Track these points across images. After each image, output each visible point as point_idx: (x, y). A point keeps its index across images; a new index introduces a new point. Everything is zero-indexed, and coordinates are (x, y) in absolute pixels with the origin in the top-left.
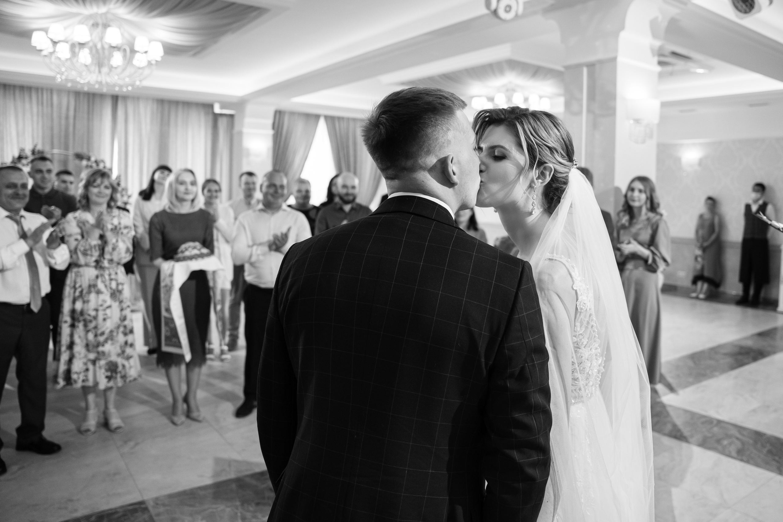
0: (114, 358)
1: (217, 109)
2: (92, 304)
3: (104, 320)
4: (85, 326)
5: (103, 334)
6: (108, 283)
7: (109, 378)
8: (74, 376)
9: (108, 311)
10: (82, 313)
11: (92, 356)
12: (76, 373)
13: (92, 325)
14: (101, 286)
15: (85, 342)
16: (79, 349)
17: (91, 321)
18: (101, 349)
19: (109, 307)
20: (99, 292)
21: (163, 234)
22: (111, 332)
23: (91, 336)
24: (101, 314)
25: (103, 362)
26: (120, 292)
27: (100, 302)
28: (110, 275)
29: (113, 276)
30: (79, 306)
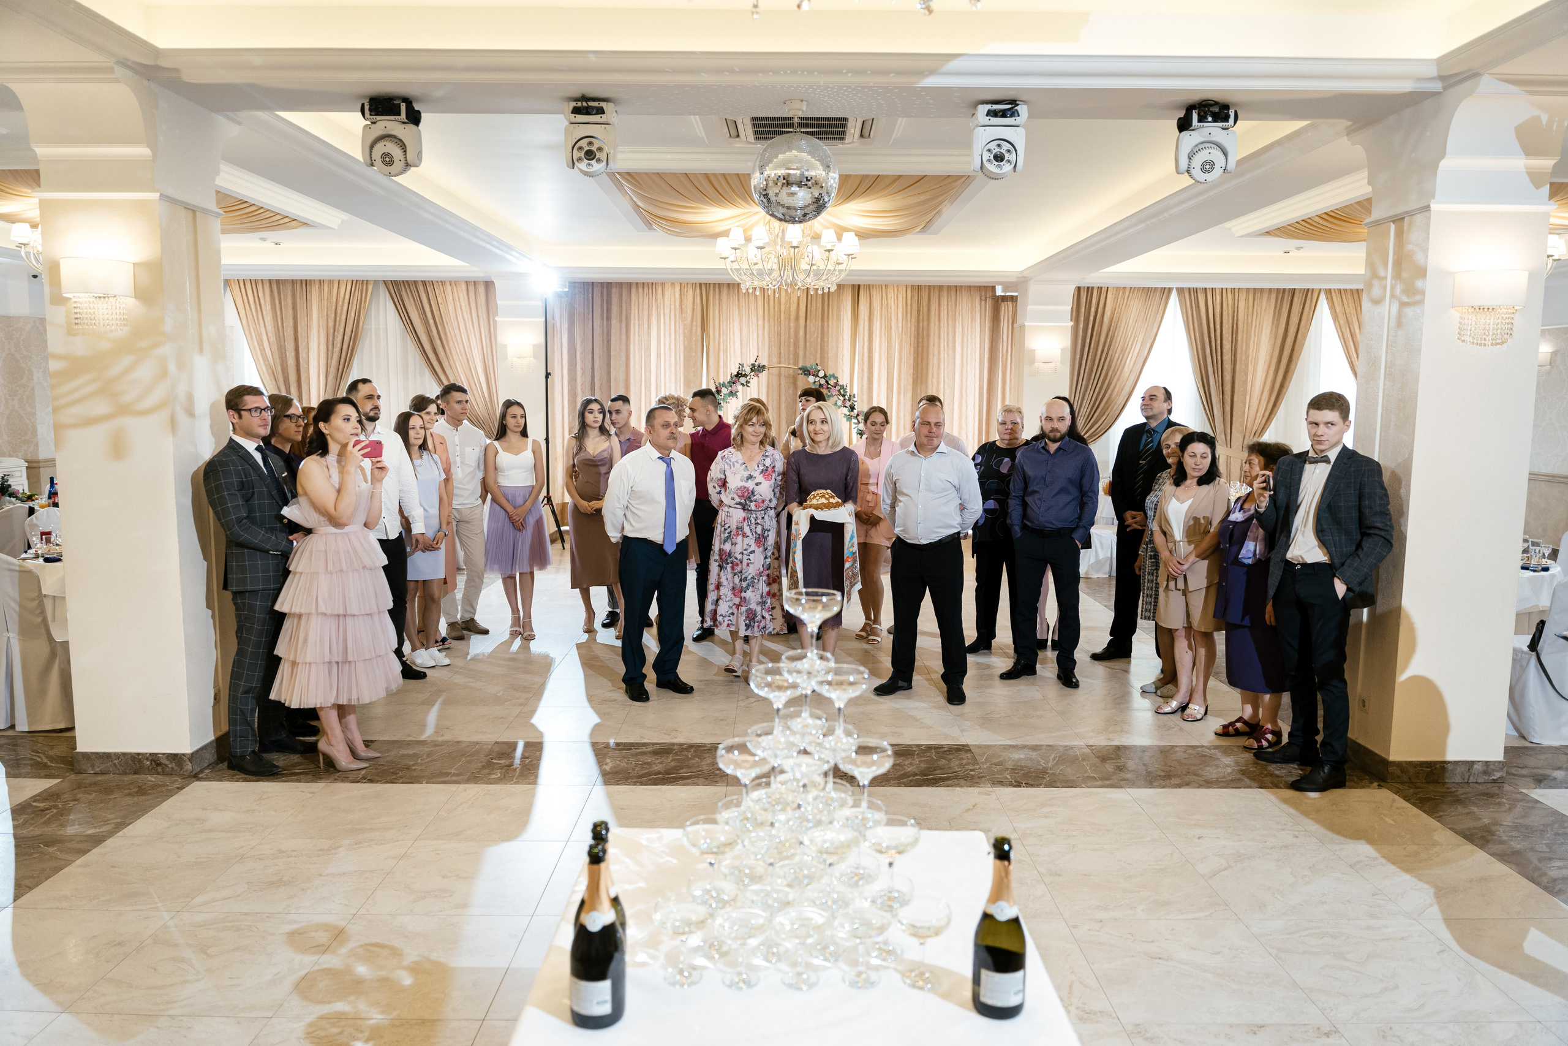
0: (753, 606)
1: (999, 292)
2: (738, 548)
3: (748, 565)
4: (732, 568)
5: (746, 579)
6: (753, 527)
7: (748, 626)
8: (720, 619)
9: (752, 556)
10: (730, 555)
11: (737, 601)
12: (721, 615)
13: (738, 569)
14: (747, 529)
15: (731, 585)
16: (725, 591)
17: (737, 565)
18: (743, 594)
19: (752, 552)
20: (744, 536)
21: (799, 475)
22: (753, 578)
23: (737, 580)
24: (745, 557)
25: (743, 609)
26: (766, 538)
27: (745, 547)
28: (756, 519)
29: (759, 521)
30: (727, 547)
